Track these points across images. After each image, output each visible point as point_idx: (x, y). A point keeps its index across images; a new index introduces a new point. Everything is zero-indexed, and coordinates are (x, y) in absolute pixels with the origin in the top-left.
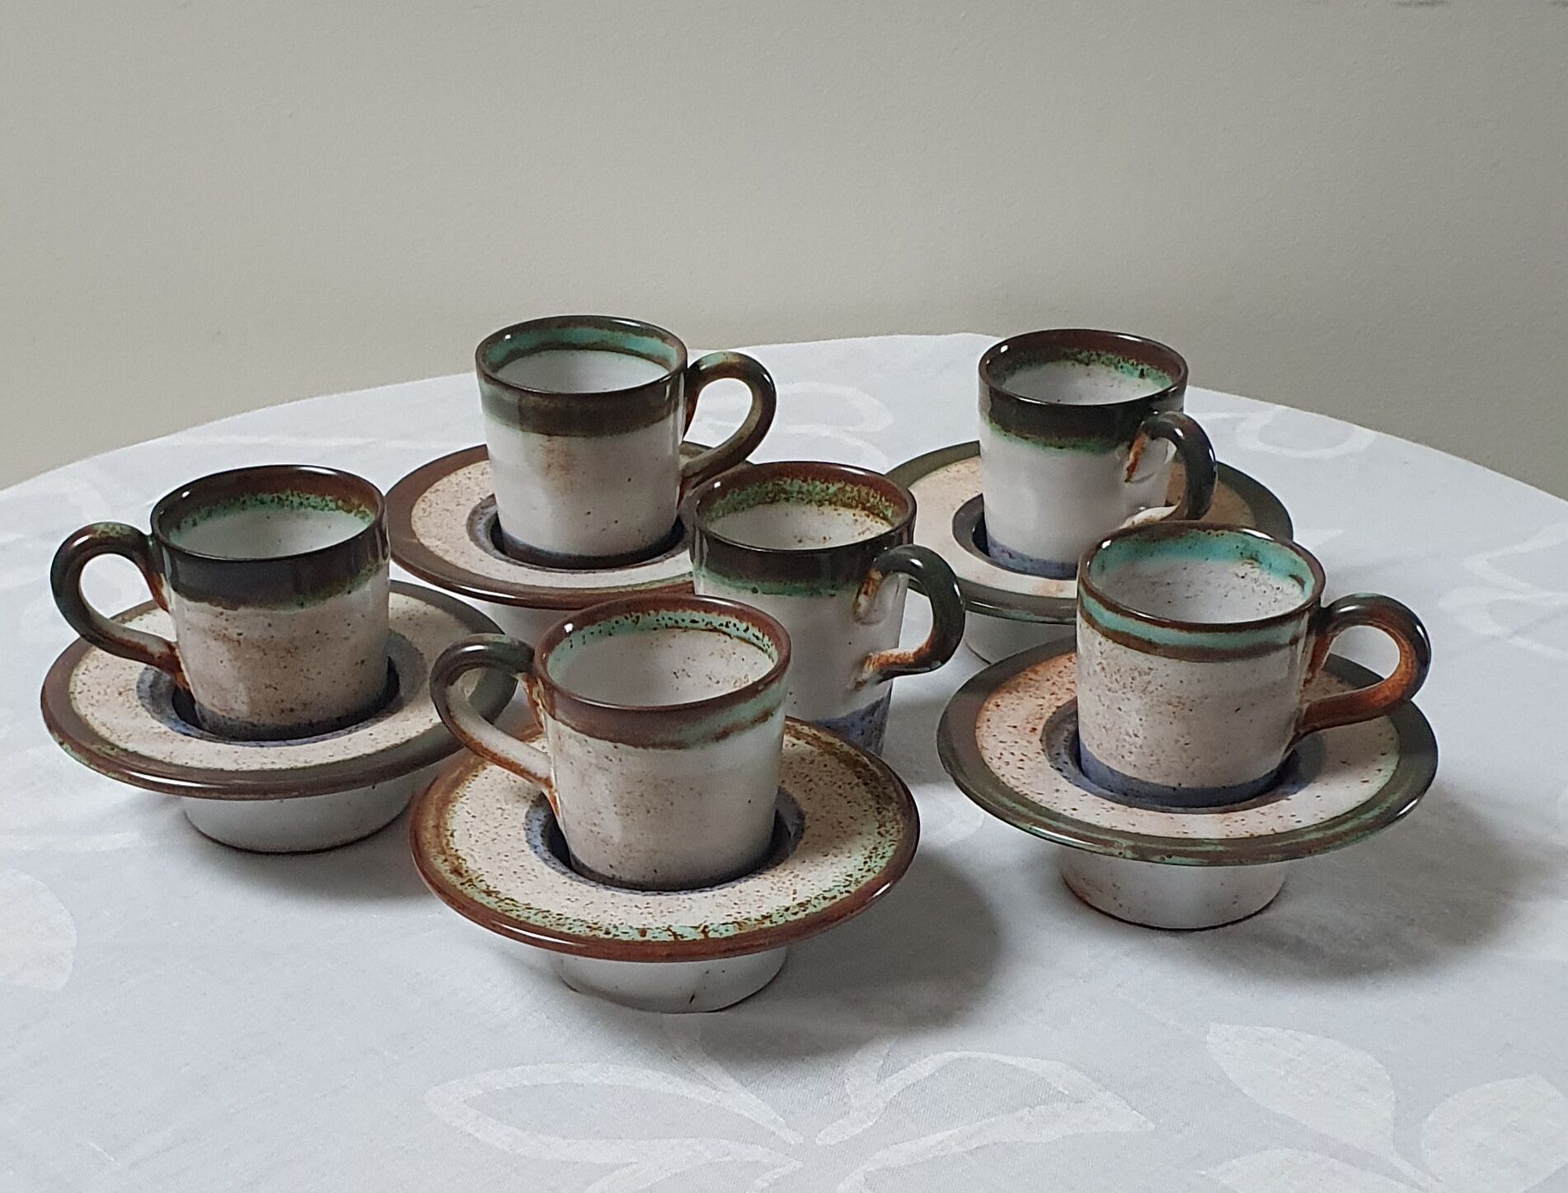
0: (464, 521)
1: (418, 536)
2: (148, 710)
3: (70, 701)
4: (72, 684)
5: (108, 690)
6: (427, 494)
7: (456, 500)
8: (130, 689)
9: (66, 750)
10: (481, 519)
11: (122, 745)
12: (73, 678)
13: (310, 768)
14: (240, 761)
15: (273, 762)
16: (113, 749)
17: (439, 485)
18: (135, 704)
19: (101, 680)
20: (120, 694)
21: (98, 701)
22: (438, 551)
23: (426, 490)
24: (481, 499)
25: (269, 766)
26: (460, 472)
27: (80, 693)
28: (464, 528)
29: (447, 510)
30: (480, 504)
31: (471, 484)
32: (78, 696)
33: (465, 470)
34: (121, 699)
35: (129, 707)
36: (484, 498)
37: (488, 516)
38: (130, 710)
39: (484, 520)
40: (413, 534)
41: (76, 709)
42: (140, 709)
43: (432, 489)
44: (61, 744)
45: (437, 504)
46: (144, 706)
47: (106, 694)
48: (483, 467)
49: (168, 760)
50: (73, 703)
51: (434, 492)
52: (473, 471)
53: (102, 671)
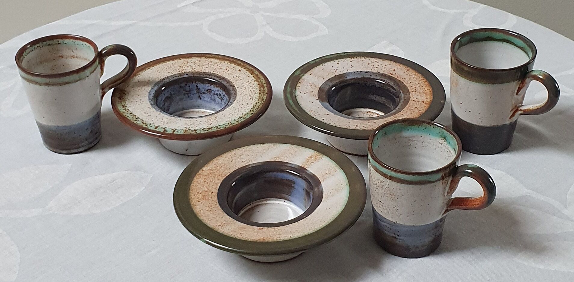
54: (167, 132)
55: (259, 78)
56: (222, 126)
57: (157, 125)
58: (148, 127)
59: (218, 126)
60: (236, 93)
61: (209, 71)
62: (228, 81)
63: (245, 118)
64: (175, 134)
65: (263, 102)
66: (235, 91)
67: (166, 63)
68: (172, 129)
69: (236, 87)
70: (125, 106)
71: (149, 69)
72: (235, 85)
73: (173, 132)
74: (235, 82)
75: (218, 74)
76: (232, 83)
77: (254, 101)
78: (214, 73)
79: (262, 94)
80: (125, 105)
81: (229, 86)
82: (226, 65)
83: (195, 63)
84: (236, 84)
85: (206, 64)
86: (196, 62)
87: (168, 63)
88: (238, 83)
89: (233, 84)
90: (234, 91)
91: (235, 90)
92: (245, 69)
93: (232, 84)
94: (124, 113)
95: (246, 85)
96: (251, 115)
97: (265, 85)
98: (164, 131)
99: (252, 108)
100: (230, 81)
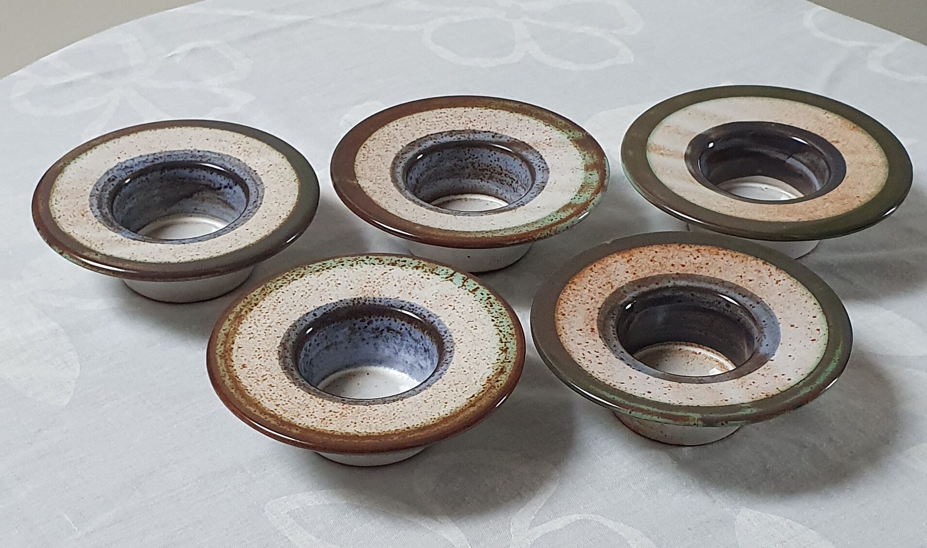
0: (389, 165)
1: (358, 179)
2: (104, 225)
3: (56, 224)
4: (52, 212)
5: (75, 213)
6: (367, 142)
7: (386, 146)
8: (87, 211)
9: (65, 257)
10: (401, 162)
11: (102, 252)
12: (51, 209)
13: (221, 256)
14: (177, 255)
15: (197, 254)
16: (97, 255)
17: (376, 135)
18: (95, 222)
19: (68, 207)
20: (83, 215)
21: (72, 222)
22: (369, 192)
23: (367, 139)
24: (402, 146)
25: (196, 258)
26: (391, 124)
27: (59, 217)
28: (388, 171)
29: (379, 155)
30: (401, 151)
31: (397, 134)
32: (59, 220)
33: (394, 123)
34: (85, 218)
35: (92, 224)
36: (404, 145)
37: (406, 160)
38: (93, 226)
39: (402, 164)
40: (354, 176)
41: (62, 229)
42: (99, 225)
43: (370, 138)
44: (61, 254)
45: (373, 150)
46: (100, 222)
47: (74, 216)
48: (406, 121)
49: (133, 259)
50: (58, 225)
51: (372, 141)
52: (399, 124)
53: (66, 200)
54: (464, 276)
55: (227, 335)
56: (372, 261)
57: (471, 294)
58: (488, 295)
59: (376, 265)
60: (291, 330)
61: (299, 391)
62: (282, 360)
63: (324, 264)
64: (453, 269)
65: (268, 284)
66: (289, 333)
67: (365, 432)
68: (451, 280)
69: (280, 341)
70: (501, 350)
71: (408, 428)
72: (279, 344)
73: (454, 273)
74: (273, 350)
75: (286, 380)
76: (279, 352)
77: (278, 295)
78: (292, 385)
79: (254, 302)
80: (501, 352)
81: (288, 351)
82: (259, 388)
83: (309, 414)
84: (274, 346)
85: (292, 404)
86: (307, 416)
87: (363, 431)
88: (268, 345)
89: (278, 349)
90: (289, 336)
91: (287, 335)
92: (232, 364)
93: (281, 351)
94: (513, 335)
95: (262, 332)
96: (309, 267)
97: (231, 317)
98: (467, 279)
99: (297, 280)
100: (277, 357)
